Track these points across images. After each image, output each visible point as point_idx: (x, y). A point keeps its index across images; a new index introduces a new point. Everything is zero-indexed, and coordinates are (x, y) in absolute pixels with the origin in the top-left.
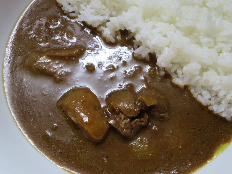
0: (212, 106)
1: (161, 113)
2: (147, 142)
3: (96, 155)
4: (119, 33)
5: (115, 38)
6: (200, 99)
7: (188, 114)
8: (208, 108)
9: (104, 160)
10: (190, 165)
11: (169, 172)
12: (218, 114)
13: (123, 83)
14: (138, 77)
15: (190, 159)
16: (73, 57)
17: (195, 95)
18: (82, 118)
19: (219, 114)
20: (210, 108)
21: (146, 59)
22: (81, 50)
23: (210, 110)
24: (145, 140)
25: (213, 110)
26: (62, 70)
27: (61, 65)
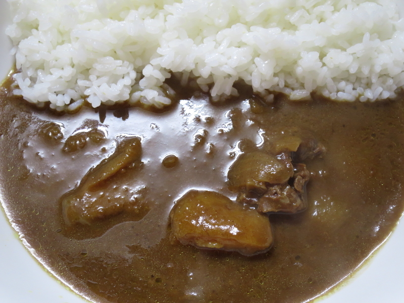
0: (363, 95)
1: (314, 149)
2: (329, 199)
3: (282, 268)
4: (166, 85)
5: (167, 96)
6: (343, 96)
7: (344, 126)
8: (360, 102)
9: (297, 266)
10: (401, 186)
11: (386, 213)
12: (377, 99)
13: (232, 147)
14: (243, 126)
15: (394, 179)
16: (130, 163)
17: (333, 96)
19: (380, 99)
20: (362, 99)
21: (234, 94)
22: (132, 145)
23: (364, 102)
24: (324, 198)
25: (368, 99)
26: (131, 192)
27: (124, 187)
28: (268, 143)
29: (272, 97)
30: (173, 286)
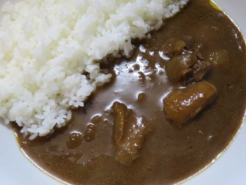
1: (188, 40)
2: (213, 53)
4: (102, 69)
5: (107, 73)
7: (186, 23)
8: (182, 9)
9: (231, 88)
10: (230, 26)
11: (237, 39)
13: (156, 69)
15: (225, 26)
16: (125, 115)
17: (171, 15)
18: (199, 99)
20: (182, 7)
22: (117, 107)
24: (212, 55)
25: (184, 5)
26: (139, 125)
27: (134, 126)
28: (169, 54)
29: (149, 35)
30: (199, 143)
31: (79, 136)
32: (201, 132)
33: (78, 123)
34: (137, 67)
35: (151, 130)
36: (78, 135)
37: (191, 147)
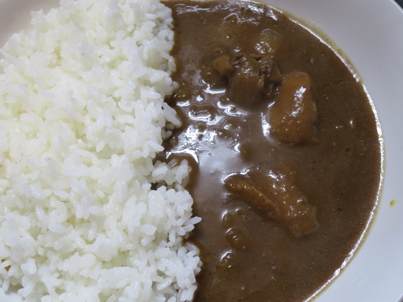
17: (172, 43)
18: (305, 95)
20: (172, 27)
26: (278, 180)
29: (175, 83)
31: (231, 256)
32: (339, 127)
33: (211, 246)
34: (202, 127)
35: (295, 172)
36: (228, 257)
37: (348, 150)
